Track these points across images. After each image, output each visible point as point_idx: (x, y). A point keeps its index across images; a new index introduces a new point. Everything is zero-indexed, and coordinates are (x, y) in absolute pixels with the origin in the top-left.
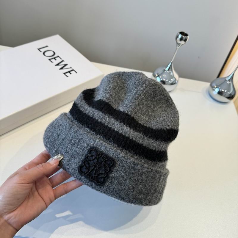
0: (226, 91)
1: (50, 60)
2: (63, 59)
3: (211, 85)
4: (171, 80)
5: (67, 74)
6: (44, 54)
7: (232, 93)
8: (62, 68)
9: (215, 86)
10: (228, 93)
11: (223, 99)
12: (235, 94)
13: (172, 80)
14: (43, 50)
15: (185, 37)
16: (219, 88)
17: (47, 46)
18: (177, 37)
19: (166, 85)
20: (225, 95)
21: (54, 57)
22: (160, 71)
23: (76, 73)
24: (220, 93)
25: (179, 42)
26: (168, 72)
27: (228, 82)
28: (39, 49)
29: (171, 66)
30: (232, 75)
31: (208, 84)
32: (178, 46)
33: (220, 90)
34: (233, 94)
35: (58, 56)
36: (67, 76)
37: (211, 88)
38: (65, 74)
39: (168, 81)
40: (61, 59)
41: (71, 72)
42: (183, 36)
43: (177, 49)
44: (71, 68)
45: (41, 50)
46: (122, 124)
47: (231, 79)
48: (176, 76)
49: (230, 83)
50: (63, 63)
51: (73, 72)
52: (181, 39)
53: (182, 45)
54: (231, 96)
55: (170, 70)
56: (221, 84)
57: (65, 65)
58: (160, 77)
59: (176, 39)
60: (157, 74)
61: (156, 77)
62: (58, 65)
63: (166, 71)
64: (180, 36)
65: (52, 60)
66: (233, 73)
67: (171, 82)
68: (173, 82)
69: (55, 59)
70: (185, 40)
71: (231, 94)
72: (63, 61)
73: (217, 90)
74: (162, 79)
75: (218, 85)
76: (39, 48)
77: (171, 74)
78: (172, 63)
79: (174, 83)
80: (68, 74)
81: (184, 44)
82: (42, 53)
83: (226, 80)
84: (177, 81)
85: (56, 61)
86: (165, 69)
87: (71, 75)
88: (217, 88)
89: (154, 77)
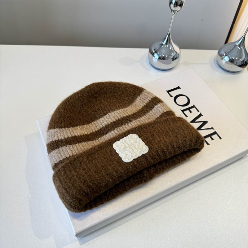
0: (237, 58)
3: (219, 53)
9: (224, 54)
13: (172, 54)
22: (156, 46)
25: (174, 9)
33: (231, 58)
34: (246, 60)
37: (219, 57)
39: (168, 57)
48: (176, 48)
49: (241, 49)
53: (178, 11)
54: (244, 63)
55: (168, 43)
60: (154, 50)
67: (172, 57)
68: (174, 56)
71: (243, 61)
73: (227, 59)
74: (160, 56)
78: (169, 34)
86: (162, 43)
88: (226, 56)
89: (151, 53)
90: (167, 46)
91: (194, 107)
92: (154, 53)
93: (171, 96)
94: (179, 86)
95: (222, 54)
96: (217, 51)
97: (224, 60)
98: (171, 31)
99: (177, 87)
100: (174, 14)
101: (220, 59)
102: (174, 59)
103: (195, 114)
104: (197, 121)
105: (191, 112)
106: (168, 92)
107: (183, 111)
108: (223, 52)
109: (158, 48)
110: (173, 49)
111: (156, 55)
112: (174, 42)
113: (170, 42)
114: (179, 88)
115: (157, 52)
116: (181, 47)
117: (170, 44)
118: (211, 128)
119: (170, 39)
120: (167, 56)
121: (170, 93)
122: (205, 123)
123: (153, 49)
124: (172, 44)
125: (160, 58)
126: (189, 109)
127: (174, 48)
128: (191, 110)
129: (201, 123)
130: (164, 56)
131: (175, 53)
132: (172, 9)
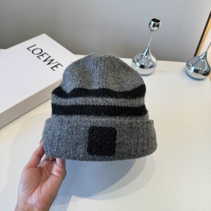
0: (201, 69)
1: (38, 57)
2: (50, 55)
3: (187, 64)
4: (149, 64)
5: (53, 68)
6: (33, 52)
7: (207, 69)
8: (49, 64)
9: (191, 65)
10: (203, 70)
11: (199, 76)
12: (210, 71)
14: (31, 49)
15: (158, 23)
16: (195, 66)
17: (35, 45)
18: (150, 24)
19: (145, 68)
20: (201, 72)
21: (42, 54)
22: (138, 56)
23: (62, 66)
24: (196, 71)
25: (153, 28)
26: (145, 56)
27: (202, 60)
28: (28, 49)
29: (148, 51)
30: (205, 53)
31: (184, 64)
32: (152, 32)
33: (196, 68)
34: (208, 71)
35: (45, 53)
36: (54, 70)
37: (187, 67)
38: (52, 68)
39: (147, 65)
40: (48, 55)
41: (57, 66)
42: (156, 23)
43: (151, 34)
44: (57, 62)
45: (29, 49)
46: (104, 98)
47: (205, 58)
48: (154, 59)
49: (204, 61)
50: (50, 59)
51: (60, 65)
52: (154, 26)
53: (156, 31)
54: (207, 73)
55: (148, 54)
56: (196, 63)
57: (52, 60)
58: (140, 62)
59: (149, 26)
60: (137, 59)
61: (136, 62)
62: (45, 61)
63: (144, 56)
64: (153, 23)
65: (40, 57)
66: (206, 52)
68: (152, 65)
69: (43, 56)
70: (158, 26)
71: (206, 71)
72: (50, 57)
73: (193, 68)
74: (141, 64)
75: (193, 64)
76: (28, 47)
77: (149, 58)
78: (148, 48)
79: (153, 66)
80: (55, 68)
81: (158, 29)
82: (31, 52)
83: (200, 59)
84: (155, 64)
85: (44, 57)
86: (143, 54)
87: (58, 68)
98: (150, 46)
115: (138, 61)
123: (135, 59)
124: (150, 55)
125: (140, 66)
127: (152, 59)
131: (152, 63)
132: (151, 29)
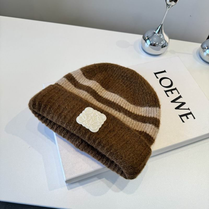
3: (202, 46)
9: (207, 48)
13: (162, 42)
22: (149, 34)
29: (161, 28)
53: (172, 6)
55: (160, 32)
60: (147, 37)
63: (156, 34)
67: (162, 45)
68: (163, 44)
74: (152, 42)
78: (162, 25)
79: (165, 45)
84: (168, 43)
86: (155, 32)
88: (208, 50)
89: (144, 40)
90: (159, 35)
91: (175, 89)
92: (146, 40)
93: (157, 78)
94: (165, 70)
95: (204, 47)
96: (200, 44)
97: (205, 52)
98: (164, 22)
99: (164, 70)
100: (168, 8)
101: (203, 51)
102: (163, 47)
103: (175, 95)
104: (176, 101)
105: (172, 93)
106: (155, 74)
107: (166, 91)
108: (205, 46)
109: (150, 36)
110: (163, 38)
111: (148, 41)
112: (165, 32)
113: (161, 32)
114: (165, 71)
115: (149, 39)
116: (170, 38)
117: (161, 33)
118: (188, 108)
119: (162, 30)
120: (157, 43)
121: (157, 75)
122: (183, 104)
123: (146, 36)
124: (163, 34)
125: (151, 45)
126: (171, 90)
127: (165, 38)
128: (173, 91)
129: (180, 104)
130: (155, 43)
131: (164, 42)
132: (168, 3)
